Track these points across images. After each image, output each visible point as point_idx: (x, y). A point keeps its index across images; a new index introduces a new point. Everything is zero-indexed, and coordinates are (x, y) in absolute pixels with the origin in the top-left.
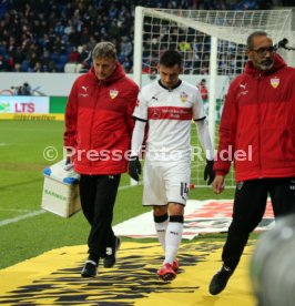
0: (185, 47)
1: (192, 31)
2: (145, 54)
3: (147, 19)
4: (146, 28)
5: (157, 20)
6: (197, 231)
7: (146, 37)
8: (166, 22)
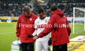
0: (81, 13)
1: (82, 11)
2: (75, 14)
3: (75, 9)
4: (75, 11)
5: (77, 9)
6: (83, 40)
7: (75, 12)
8: (78, 10)
